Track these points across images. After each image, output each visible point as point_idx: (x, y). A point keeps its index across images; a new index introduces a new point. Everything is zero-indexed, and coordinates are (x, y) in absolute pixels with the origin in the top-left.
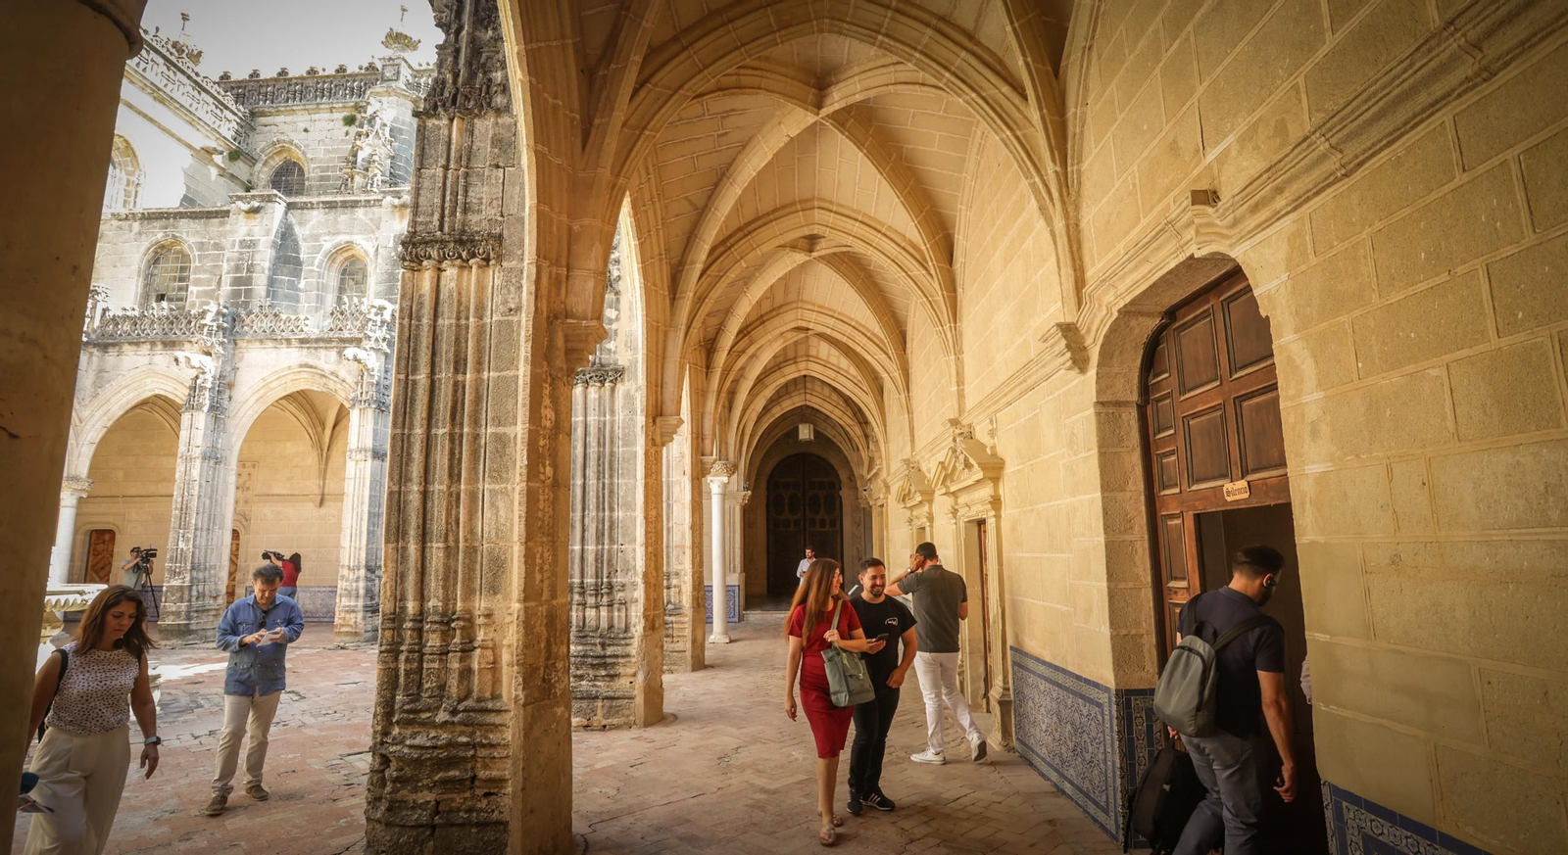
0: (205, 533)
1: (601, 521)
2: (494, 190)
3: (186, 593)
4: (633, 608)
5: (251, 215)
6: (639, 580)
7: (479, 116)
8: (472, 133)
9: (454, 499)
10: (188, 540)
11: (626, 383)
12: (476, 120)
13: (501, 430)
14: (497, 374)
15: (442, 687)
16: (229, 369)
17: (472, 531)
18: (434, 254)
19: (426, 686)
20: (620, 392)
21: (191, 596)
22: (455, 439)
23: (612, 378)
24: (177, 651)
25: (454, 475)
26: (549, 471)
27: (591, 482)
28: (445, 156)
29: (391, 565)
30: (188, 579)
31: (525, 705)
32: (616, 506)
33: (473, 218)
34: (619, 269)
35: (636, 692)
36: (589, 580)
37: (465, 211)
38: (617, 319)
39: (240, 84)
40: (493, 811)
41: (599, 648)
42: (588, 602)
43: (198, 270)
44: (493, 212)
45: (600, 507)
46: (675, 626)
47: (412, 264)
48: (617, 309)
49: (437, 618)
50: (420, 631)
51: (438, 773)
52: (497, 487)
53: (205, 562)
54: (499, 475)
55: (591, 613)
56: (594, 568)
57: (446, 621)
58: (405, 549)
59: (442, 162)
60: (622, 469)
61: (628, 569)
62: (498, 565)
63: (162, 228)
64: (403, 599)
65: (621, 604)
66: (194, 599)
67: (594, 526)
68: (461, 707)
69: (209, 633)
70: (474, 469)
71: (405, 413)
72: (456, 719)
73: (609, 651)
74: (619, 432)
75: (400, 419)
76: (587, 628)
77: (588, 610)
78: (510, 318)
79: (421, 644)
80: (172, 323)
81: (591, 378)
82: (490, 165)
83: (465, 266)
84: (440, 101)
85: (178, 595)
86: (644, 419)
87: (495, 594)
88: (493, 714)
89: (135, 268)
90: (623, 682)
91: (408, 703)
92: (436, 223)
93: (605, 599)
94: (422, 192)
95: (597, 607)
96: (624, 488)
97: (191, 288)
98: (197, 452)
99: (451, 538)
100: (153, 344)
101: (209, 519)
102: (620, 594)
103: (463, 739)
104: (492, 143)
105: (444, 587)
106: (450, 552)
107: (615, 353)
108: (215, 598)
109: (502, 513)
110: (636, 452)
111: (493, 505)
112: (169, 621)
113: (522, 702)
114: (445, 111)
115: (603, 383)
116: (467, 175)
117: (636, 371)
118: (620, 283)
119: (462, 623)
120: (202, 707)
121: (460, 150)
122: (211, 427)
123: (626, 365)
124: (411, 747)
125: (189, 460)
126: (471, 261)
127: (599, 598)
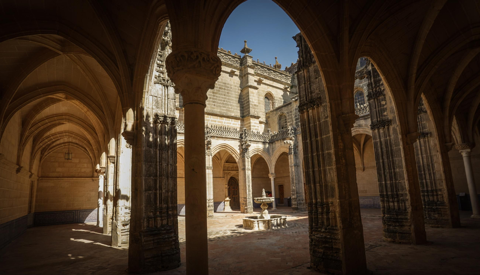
0: (298, 185)
1: (390, 173)
2: (317, 85)
3: (296, 199)
4: (407, 202)
5: (296, 101)
6: (408, 193)
7: (310, 66)
8: (309, 72)
9: (320, 172)
10: (294, 187)
11: (393, 125)
12: (309, 68)
13: (329, 151)
14: (326, 136)
15: (323, 222)
16: (296, 143)
17: (325, 180)
18: (305, 108)
19: (319, 222)
20: (391, 129)
21: (297, 200)
22: (318, 156)
23: (387, 124)
24: (296, 213)
25: (319, 166)
26: (344, 161)
27: (385, 160)
28: (304, 81)
29: (308, 190)
30: (296, 196)
31: (343, 229)
32: (396, 167)
33: (313, 94)
34: (383, 87)
35: (412, 232)
36: (389, 193)
37: (311, 94)
38: (386, 104)
39: (290, 68)
40: (338, 257)
41: (395, 216)
42: (390, 200)
43: (288, 119)
44: (317, 91)
45: (390, 168)
46: (442, 210)
47: (302, 112)
48: (385, 101)
49: (320, 204)
50: (316, 207)
51: (323, 245)
52: (330, 167)
53: (299, 192)
54: (330, 165)
55: (391, 204)
56: (390, 189)
57: (322, 204)
58: (311, 186)
59: (304, 82)
60: (396, 154)
61: (403, 189)
62: (333, 189)
63: (280, 111)
64: (312, 199)
65: (402, 201)
66: (298, 201)
67: (388, 175)
68: (327, 228)
69: (303, 209)
70: (324, 163)
71: (306, 151)
72: (326, 231)
73: (399, 217)
74: (393, 142)
75: (305, 153)
76: (390, 209)
77: (390, 203)
78: (326, 119)
79: (317, 211)
80: (283, 134)
81: (379, 126)
82: (315, 78)
83: (313, 109)
84: (300, 66)
85: (295, 200)
86: (401, 136)
87: (333, 197)
88: (335, 231)
89: (276, 122)
90: (406, 228)
91: (315, 226)
92: (305, 99)
93: (396, 199)
94: (301, 92)
95: (393, 202)
96: (398, 161)
97: (288, 124)
98: (293, 165)
99: (321, 182)
100: (281, 140)
101: (298, 181)
102: (401, 198)
103: (328, 237)
104: (314, 72)
105: (320, 196)
106: (321, 186)
107: (387, 115)
108: (303, 200)
109: (332, 175)
110: (400, 148)
111: (330, 173)
112: (294, 206)
113: (342, 228)
114: (302, 69)
115: (384, 127)
116: (310, 84)
117: (396, 120)
118: (385, 91)
119: (326, 205)
120: (296, 226)
121: (307, 78)
122: (295, 158)
123: (392, 118)
124: (316, 237)
125: (292, 167)
126: (314, 107)
127: (394, 199)
